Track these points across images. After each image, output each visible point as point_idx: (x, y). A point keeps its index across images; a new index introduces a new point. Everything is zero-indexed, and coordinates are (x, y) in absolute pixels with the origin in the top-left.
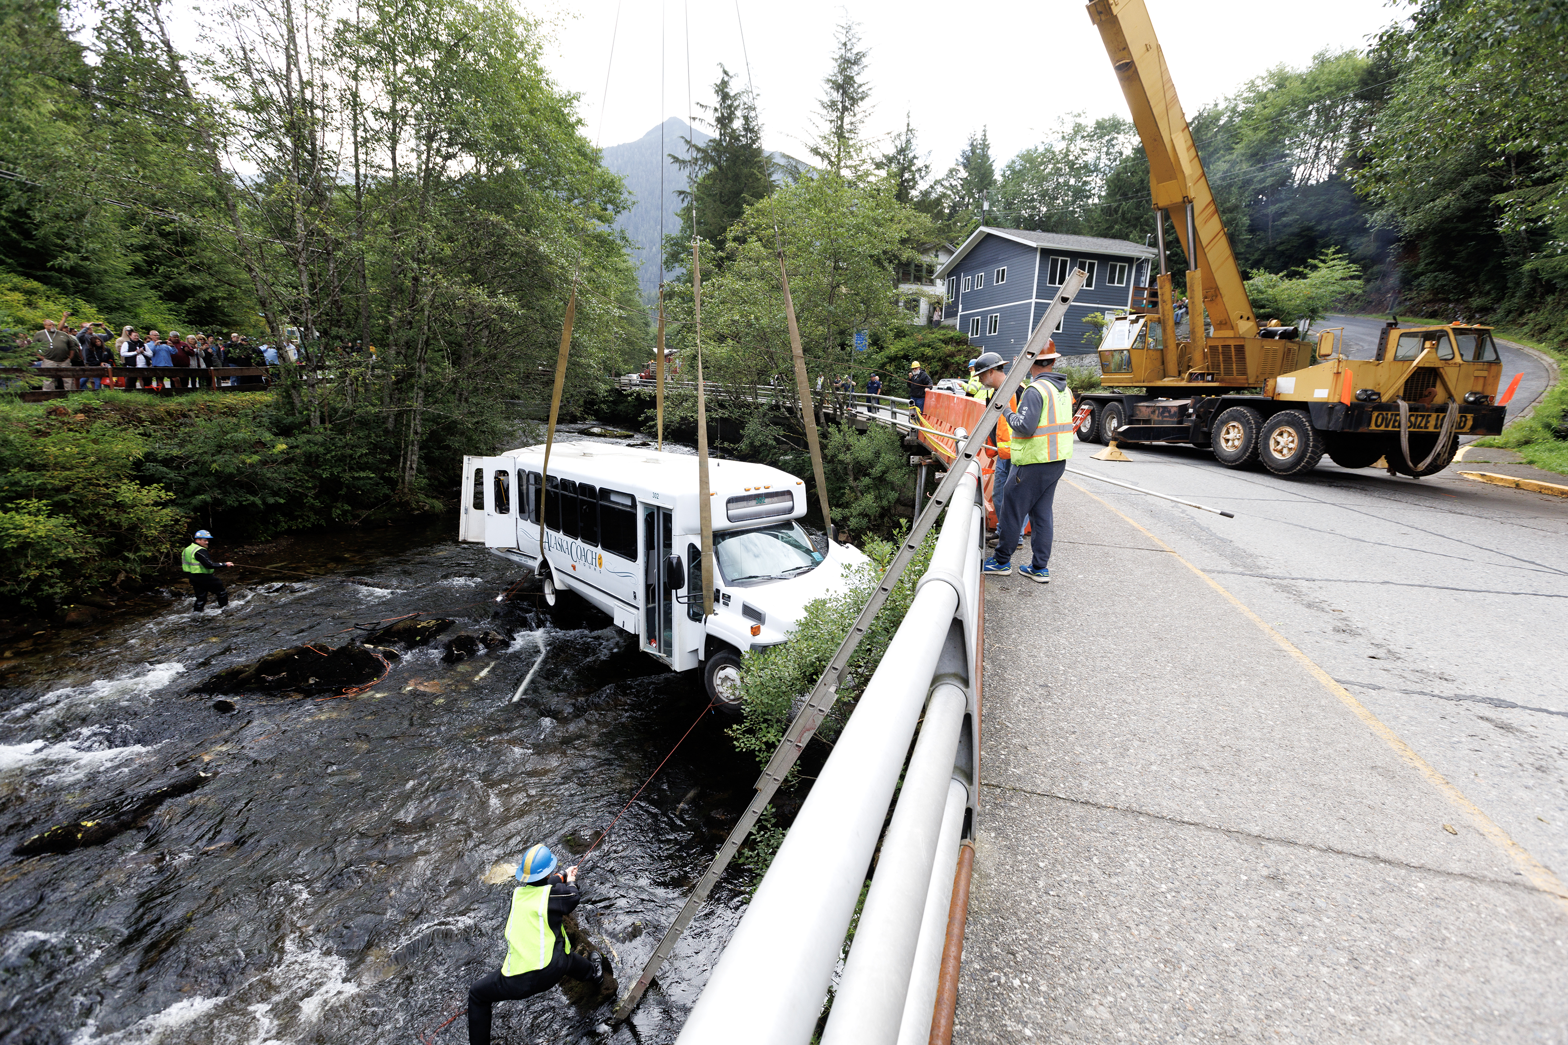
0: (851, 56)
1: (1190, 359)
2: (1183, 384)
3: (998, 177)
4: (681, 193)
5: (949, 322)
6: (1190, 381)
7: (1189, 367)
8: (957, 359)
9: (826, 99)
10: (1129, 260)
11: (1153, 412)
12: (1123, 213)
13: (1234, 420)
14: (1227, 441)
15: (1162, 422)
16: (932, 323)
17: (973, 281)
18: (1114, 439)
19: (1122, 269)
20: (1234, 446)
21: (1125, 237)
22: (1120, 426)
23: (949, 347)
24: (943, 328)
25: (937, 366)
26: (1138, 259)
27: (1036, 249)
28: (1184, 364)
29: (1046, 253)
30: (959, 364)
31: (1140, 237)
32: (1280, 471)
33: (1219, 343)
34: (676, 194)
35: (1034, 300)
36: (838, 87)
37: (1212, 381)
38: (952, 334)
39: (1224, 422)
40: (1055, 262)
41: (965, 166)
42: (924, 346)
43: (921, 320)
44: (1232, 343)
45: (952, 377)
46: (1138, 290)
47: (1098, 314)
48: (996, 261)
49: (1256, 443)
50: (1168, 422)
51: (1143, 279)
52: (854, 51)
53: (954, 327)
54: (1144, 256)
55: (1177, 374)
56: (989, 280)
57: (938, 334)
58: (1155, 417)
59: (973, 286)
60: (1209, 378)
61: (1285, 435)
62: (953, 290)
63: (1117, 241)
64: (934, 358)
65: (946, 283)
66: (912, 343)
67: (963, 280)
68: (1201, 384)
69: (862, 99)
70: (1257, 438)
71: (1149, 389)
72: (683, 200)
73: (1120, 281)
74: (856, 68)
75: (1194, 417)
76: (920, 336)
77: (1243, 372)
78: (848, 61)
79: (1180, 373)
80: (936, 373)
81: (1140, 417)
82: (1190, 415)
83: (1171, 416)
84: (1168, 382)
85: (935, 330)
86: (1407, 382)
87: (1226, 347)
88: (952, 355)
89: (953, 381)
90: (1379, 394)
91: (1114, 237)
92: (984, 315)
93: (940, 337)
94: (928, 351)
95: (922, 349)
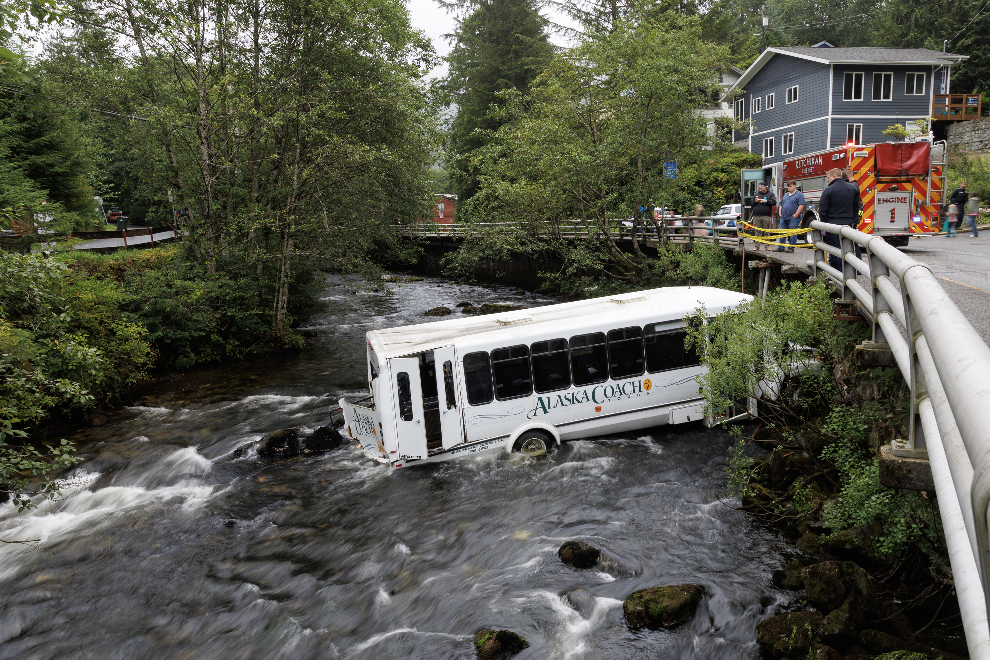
4: (447, 36)
5: (741, 144)
10: (927, 69)
12: (917, 21)
17: (763, 101)
19: (920, 78)
21: (917, 44)
24: (735, 151)
26: (936, 67)
27: (827, 66)
29: (839, 69)
31: (936, 43)
34: (443, 38)
35: (830, 117)
38: (746, 156)
40: (849, 77)
42: (716, 170)
46: (939, 97)
47: (899, 125)
48: (787, 80)
51: (943, 85)
53: (746, 149)
54: (942, 63)
56: (780, 99)
57: (731, 157)
59: (763, 107)
62: (742, 111)
63: (912, 50)
64: (728, 182)
65: (734, 105)
66: (705, 169)
67: (752, 102)
72: (450, 43)
73: (919, 90)
76: (713, 162)
85: (727, 154)
91: (908, 45)
92: (777, 135)
93: (734, 160)
94: (722, 176)
95: (716, 174)
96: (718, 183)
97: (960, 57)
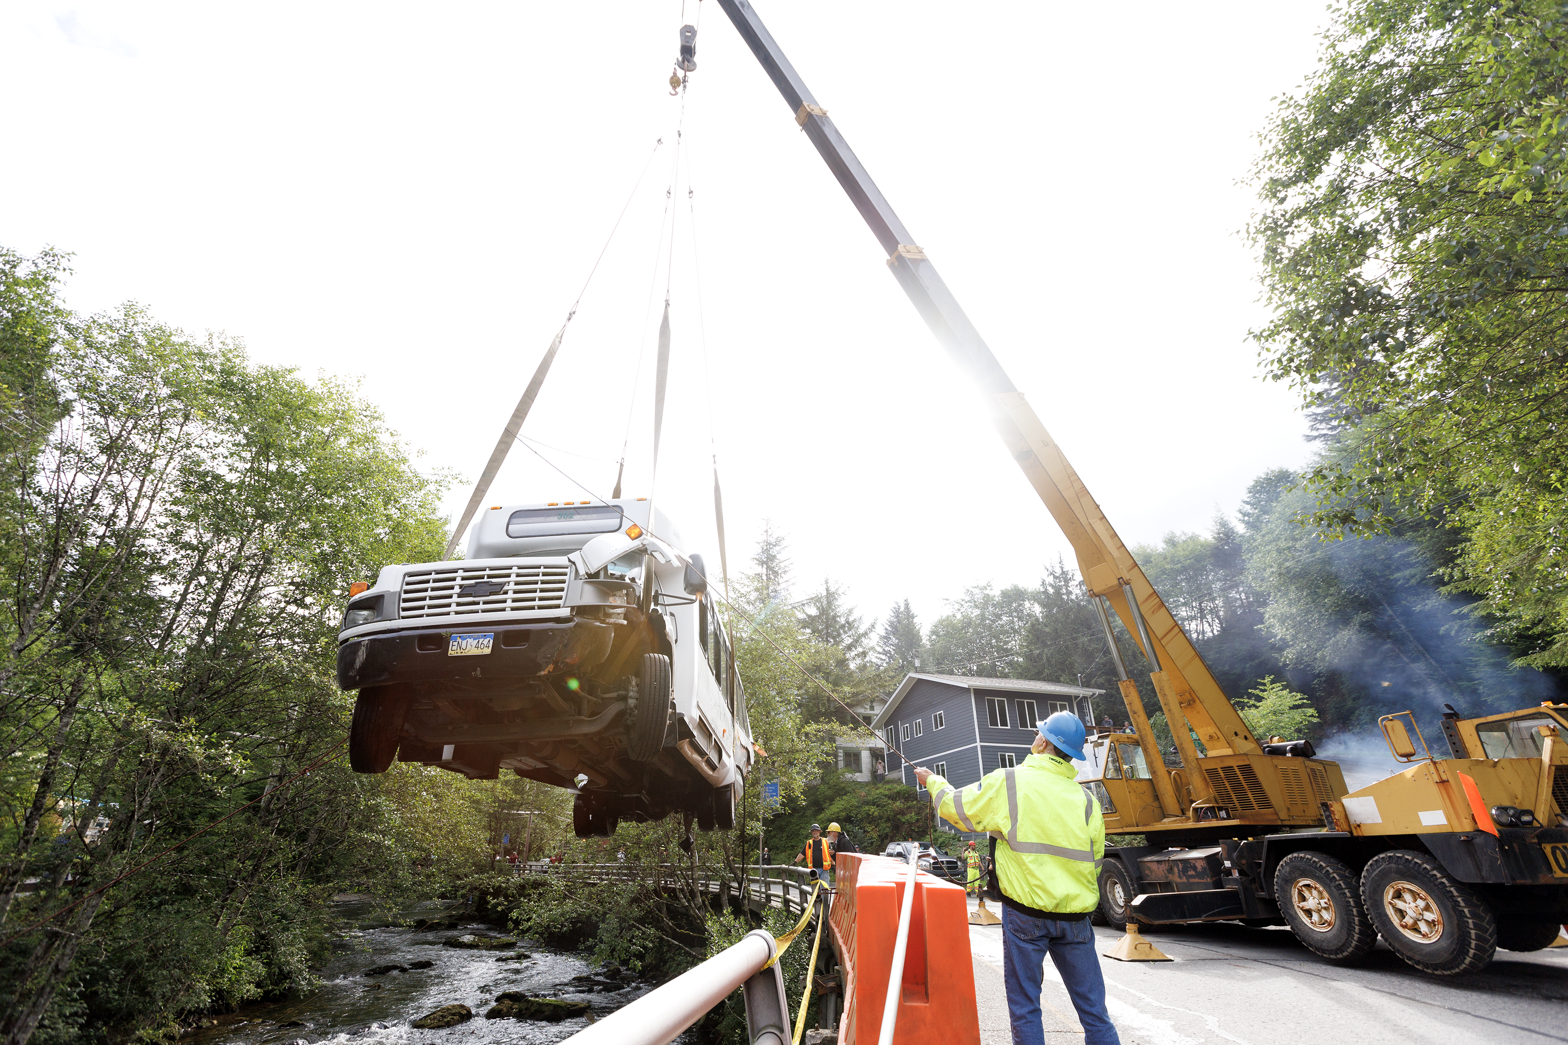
0: (772, 540)
1: (1189, 793)
2: (1190, 825)
3: (925, 641)
5: (894, 775)
6: (1198, 820)
7: (1192, 802)
8: (908, 817)
9: (752, 573)
11: (1170, 870)
12: (1048, 659)
13: (1304, 875)
14: (1309, 913)
15: (1190, 886)
16: (877, 778)
17: (911, 728)
18: (1132, 920)
20: (1323, 922)
22: (1129, 898)
23: (898, 803)
24: (888, 782)
25: (886, 827)
26: (1076, 697)
27: (967, 690)
28: (1184, 797)
29: (980, 693)
30: (910, 824)
32: (1436, 967)
33: (1218, 765)
35: (977, 743)
36: (762, 563)
37: (1229, 817)
38: (899, 788)
39: (1290, 881)
40: (991, 703)
41: (894, 634)
42: (867, 803)
43: (863, 776)
44: (1234, 763)
45: (905, 840)
48: (931, 707)
49: (1362, 915)
50: (1198, 886)
51: (1088, 718)
52: (775, 536)
53: (900, 779)
54: (1081, 695)
55: (1179, 813)
56: (927, 725)
57: (883, 789)
58: (1175, 878)
59: (912, 734)
60: (1223, 814)
61: (1407, 896)
62: (893, 738)
64: (881, 818)
65: (884, 732)
66: (854, 802)
67: (901, 729)
68: (1214, 823)
69: (785, 572)
70: (1359, 904)
71: (1150, 836)
74: (777, 548)
75: (1236, 874)
76: (863, 794)
77: (1266, 803)
78: (769, 544)
79: (1183, 812)
80: (887, 836)
81: (1152, 879)
82: (1228, 872)
83: (1199, 875)
84: (1168, 824)
85: (880, 785)
86: (1554, 793)
87: (1228, 769)
88: (902, 812)
89: (904, 844)
90: (1530, 813)
91: (1044, 680)
93: (887, 793)
94: (873, 809)
95: (867, 808)
96: (871, 819)
97: (1098, 691)
